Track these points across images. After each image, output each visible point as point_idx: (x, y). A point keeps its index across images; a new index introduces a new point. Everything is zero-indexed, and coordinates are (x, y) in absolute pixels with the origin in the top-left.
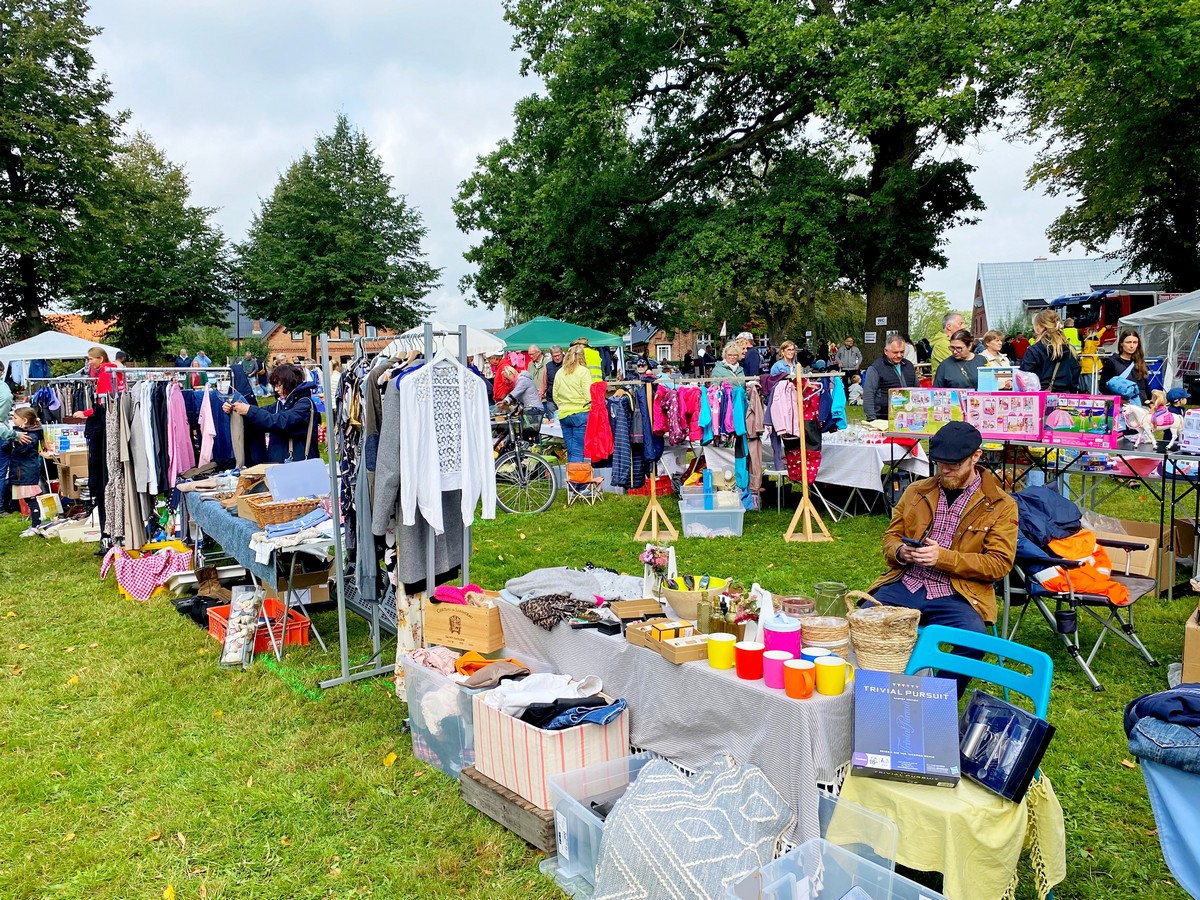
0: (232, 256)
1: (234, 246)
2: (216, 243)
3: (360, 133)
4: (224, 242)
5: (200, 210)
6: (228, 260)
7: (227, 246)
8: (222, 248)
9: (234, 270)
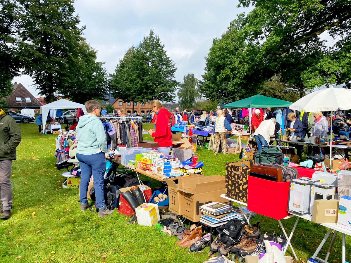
0: (109, 78)
1: (110, 74)
2: (104, 74)
3: (157, 36)
4: (106, 73)
5: (100, 63)
6: (108, 79)
7: (107, 75)
8: (106, 75)
9: (110, 82)
